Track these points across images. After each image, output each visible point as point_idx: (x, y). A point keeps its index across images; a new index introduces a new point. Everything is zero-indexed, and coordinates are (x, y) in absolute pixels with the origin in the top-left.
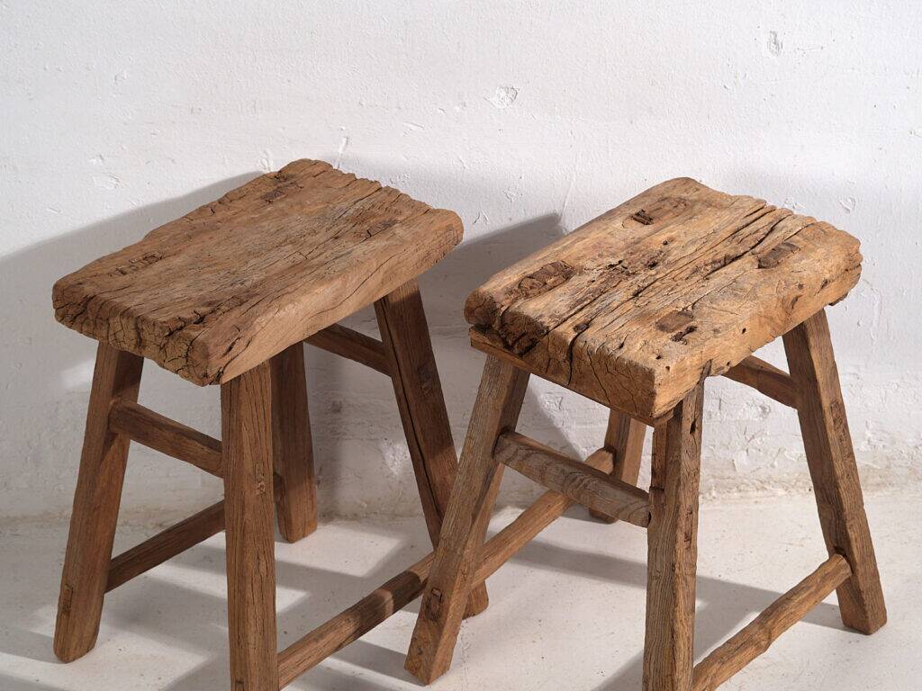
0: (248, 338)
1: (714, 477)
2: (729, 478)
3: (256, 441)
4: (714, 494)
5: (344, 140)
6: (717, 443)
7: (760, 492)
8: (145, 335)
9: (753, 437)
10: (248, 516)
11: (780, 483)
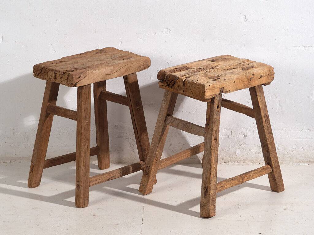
0: (84, 76)
1: (230, 157)
2: (234, 158)
3: (86, 108)
4: (230, 163)
5: (120, 42)
6: (231, 146)
7: (244, 163)
8: (57, 75)
9: (242, 145)
10: (83, 130)
11: (250, 161)
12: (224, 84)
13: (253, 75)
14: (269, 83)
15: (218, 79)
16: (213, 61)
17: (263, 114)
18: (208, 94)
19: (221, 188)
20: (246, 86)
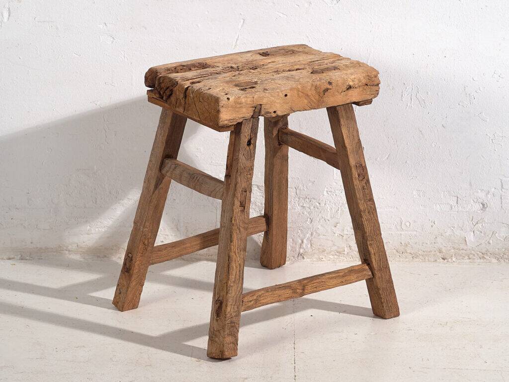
5: (242, 21)
7: (482, 260)
11: (494, 255)
12: (263, 97)
13: (330, 83)
14: (369, 102)
15: (253, 88)
16: (265, 54)
17: (352, 162)
18: (225, 116)
19: (252, 302)
20: (313, 104)
